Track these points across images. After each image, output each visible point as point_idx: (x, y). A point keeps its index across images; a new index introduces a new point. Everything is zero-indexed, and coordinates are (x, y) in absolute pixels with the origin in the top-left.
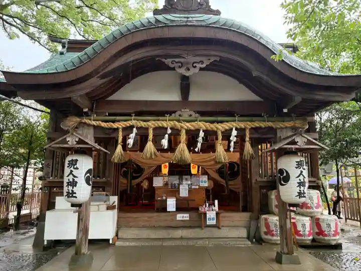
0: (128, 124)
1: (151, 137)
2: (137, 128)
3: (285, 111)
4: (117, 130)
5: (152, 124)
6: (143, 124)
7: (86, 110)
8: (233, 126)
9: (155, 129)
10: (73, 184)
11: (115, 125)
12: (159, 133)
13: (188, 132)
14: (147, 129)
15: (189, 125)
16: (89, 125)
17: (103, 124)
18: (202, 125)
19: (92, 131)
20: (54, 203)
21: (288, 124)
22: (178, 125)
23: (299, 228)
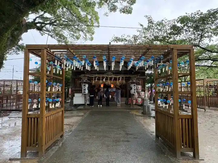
0: (96, 76)
1: (101, 79)
2: (98, 77)
3: (133, 73)
4: (93, 77)
5: (101, 76)
6: (99, 76)
7: (86, 73)
8: (121, 76)
9: (102, 77)
10: (85, 90)
11: (92, 76)
12: (103, 78)
13: (110, 78)
14: (100, 77)
15: (110, 76)
16: (86, 76)
17: (90, 76)
18: (113, 76)
19: (87, 77)
20: (74, 95)
21: (134, 76)
22: (108, 76)
23: (138, 101)
